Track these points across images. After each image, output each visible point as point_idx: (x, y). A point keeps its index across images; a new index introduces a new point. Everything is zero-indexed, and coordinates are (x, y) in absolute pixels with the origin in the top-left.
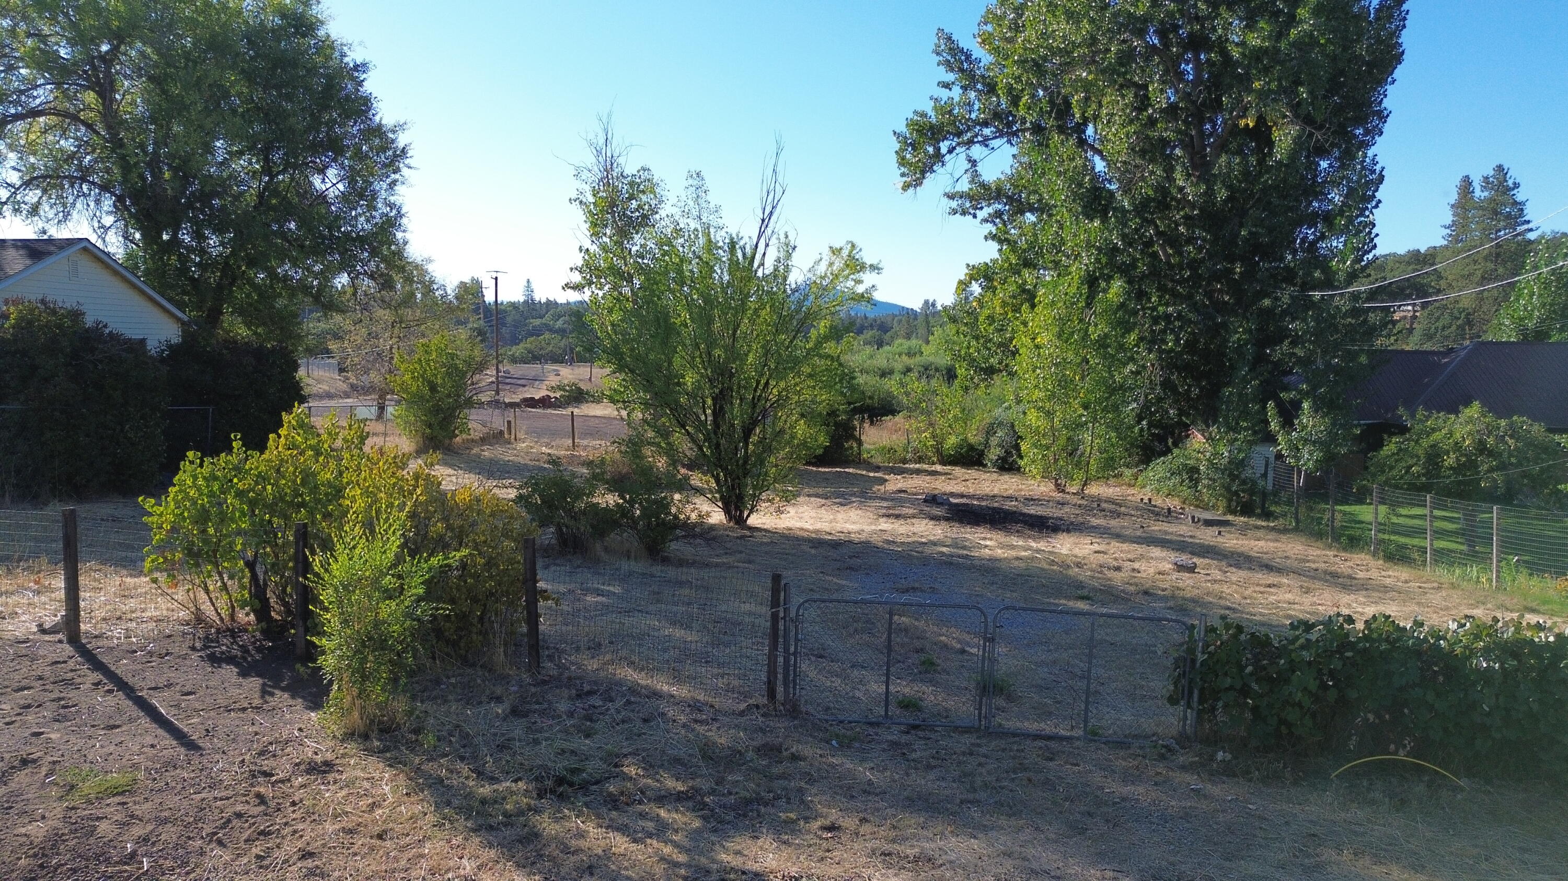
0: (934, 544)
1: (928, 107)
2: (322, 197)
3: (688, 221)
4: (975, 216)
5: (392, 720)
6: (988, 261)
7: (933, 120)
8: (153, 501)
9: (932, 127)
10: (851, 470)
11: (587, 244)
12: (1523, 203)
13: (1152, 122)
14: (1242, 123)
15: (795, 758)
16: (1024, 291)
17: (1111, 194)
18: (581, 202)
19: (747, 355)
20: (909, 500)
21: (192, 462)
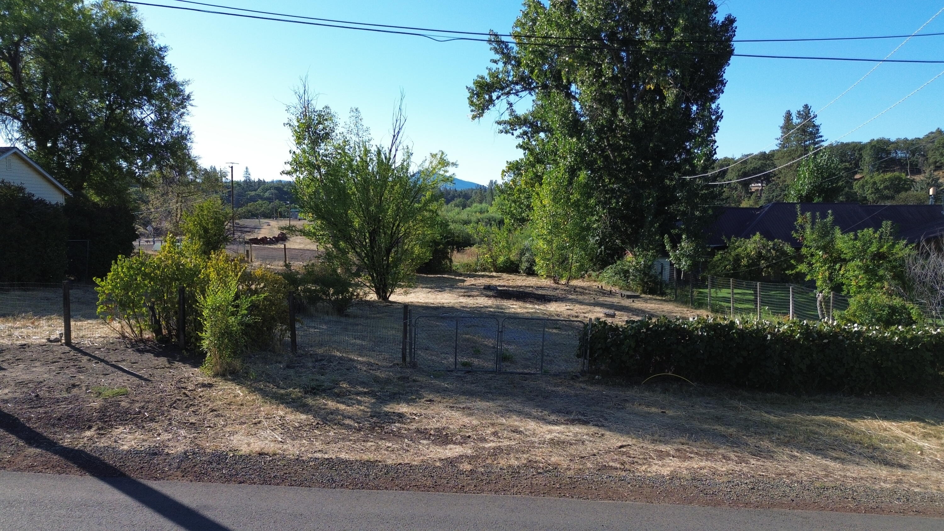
0: (487, 307)
1: (485, 74)
2: (142, 122)
3: (351, 136)
4: (513, 134)
5: (235, 369)
6: (518, 160)
7: (488, 80)
8: (100, 279)
9: (487, 84)
10: (446, 276)
11: (294, 149)
12: (818, 126)
13: (604, 84)
14: (648, 87)
15: (414, 381)
16: (537, 176)
17: (584, 124)
18: (290, 125)
19: (388, 210)
20: (476, 289)
21: (120, 260)
